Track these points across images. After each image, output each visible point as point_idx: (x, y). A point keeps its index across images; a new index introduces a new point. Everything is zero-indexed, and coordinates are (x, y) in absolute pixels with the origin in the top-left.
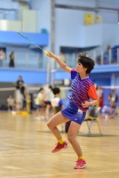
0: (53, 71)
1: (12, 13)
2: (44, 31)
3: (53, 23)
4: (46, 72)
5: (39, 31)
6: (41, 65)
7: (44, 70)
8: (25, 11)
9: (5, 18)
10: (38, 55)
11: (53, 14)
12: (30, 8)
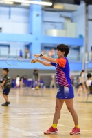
0: (86, 62)
1: (60, 25)
2: (81, 36)
3: (87, 31)
4: (82, 63)
5: (78, 37)
6: (79, 59)
7: (80, 61)
8: (68, 23)
9: (55, 28)
10: (76, 52)
11: (87, 25)
12: (72, 21)
